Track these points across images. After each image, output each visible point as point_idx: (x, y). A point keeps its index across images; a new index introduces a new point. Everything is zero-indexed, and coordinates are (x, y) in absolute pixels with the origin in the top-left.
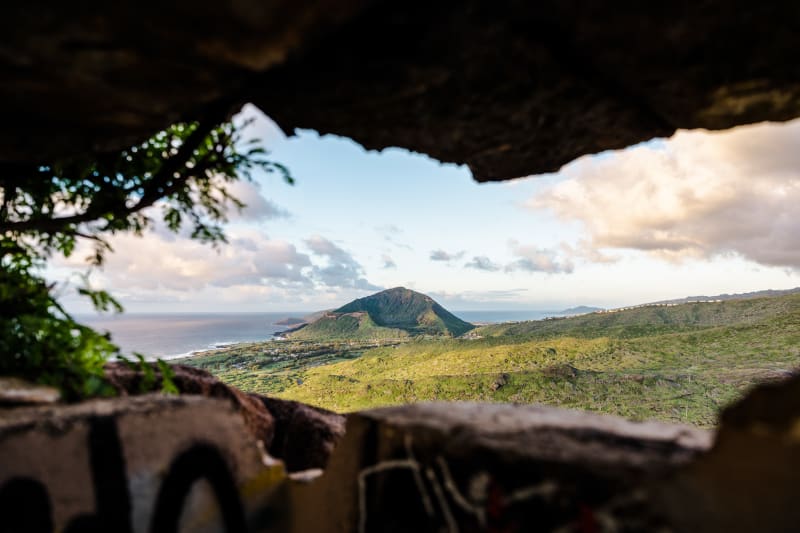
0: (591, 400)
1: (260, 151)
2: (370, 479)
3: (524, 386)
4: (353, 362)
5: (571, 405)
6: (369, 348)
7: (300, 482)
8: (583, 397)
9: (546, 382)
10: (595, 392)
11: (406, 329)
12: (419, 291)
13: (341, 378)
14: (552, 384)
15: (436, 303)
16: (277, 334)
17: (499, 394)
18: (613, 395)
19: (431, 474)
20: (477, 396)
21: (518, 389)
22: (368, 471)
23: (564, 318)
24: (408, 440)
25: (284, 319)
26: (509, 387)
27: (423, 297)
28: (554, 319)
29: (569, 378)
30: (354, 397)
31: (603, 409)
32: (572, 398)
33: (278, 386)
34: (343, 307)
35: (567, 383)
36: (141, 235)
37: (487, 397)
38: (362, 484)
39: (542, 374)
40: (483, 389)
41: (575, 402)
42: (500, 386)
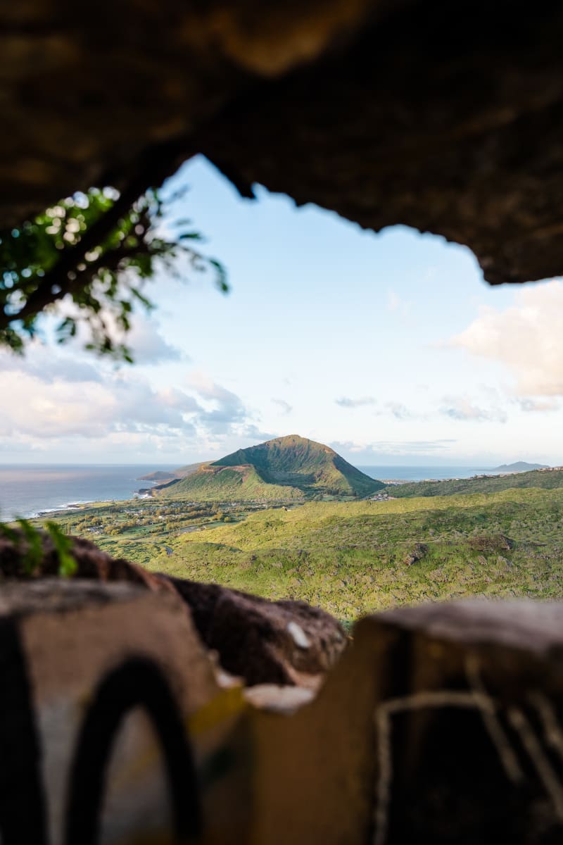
0: (530, 579)
1: (193, 236)
2: (398, 720)
3: (446, 560)
4: (235, 526)
5: (505, 584)
6: (255, 510)
7: (269, 713)
8: (519, 576)
9: (473, 556)
10: (536, 569)
11: (300, 487)
12: (318, 442)
13: (219, 547)
14: (481, 558)
15: (338, 455)
16: (142, 491)
17: (415, 569)
18: (557, 573)
19: (517, 719)
20: (387, 571)
21: (439, 563)
22: (395, 705)
23: (498, 477)
24: (472, 665)
25: (150, 473)
26: (427, 561)
27: (323, 448)
28: (485, 478)
29: (502, 551)
30: (236, 569)
31: (545, 590)
32: (506, 576)
33: (143, 555)
34: (222, 459)
35: (500, 558)
36: (22, 354)
37: (400, 573)
38: (383, 724)
39: (469, 546)
40: (396, 562)
41: (509, 581)
42: (416, 560)
